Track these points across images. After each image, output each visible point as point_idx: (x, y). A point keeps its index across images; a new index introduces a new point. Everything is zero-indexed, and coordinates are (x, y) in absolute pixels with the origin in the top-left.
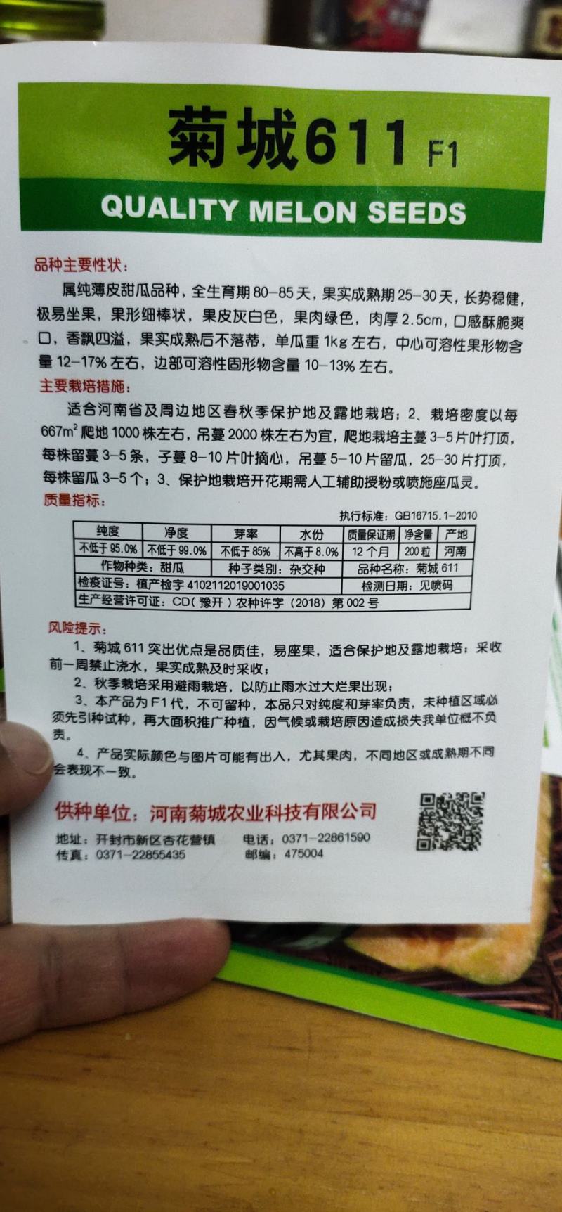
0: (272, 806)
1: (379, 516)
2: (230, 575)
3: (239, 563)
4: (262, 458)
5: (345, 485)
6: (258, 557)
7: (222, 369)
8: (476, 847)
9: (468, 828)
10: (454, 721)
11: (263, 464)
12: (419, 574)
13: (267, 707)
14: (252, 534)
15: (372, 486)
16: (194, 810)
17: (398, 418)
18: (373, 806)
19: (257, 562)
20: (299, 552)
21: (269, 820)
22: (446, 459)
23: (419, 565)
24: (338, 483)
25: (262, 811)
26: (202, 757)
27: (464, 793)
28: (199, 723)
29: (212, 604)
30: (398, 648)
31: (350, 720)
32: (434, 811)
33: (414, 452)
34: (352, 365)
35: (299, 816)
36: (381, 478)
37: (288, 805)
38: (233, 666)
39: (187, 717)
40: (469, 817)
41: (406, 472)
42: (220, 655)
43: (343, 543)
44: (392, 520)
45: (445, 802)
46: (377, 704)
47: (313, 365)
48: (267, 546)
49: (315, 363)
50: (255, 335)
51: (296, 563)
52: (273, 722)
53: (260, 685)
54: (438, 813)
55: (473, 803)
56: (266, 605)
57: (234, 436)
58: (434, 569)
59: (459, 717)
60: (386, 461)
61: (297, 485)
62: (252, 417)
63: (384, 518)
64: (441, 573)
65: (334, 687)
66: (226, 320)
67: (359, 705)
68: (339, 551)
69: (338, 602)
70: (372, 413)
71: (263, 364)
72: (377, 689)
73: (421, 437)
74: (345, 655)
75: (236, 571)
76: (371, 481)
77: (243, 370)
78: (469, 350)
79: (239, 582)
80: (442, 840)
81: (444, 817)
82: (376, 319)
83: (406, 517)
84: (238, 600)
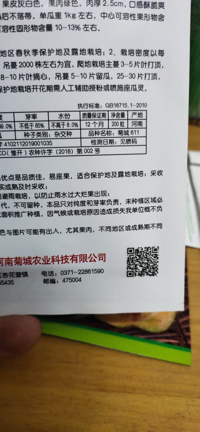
0: (54, 256)
1: (97, 106)
2: (25, 138)
3: (29, 132)
4: (37, 76)
5: (79, 90)
6: (38, 129)
7: (14, 32)
8: (156, 274)
9: (151, 265)
10: (142, 211)
11: (37, 80)
12: (119, 136)
13: (48, 206)
14: (34, 117)
15: (93, 90)
16: (16, 260)
17: (104, 54)
18: (104, 255)
19: (38, 131)
20: (58, 125)
21: (53, 264)
22: (129, 76)
23: (119, 131)
24: (76, 89)
25: (49, 258)
26: (18, 232)
27: (148, 247)
28: (15, 215)
29: (17, 154)
30: (111, 174)
31: (90, 212)
32: (134, 256)
33: (113, 72)
34: (79, 27)
35: (68, 261)
36: (97, 86)
37: (62, 256)
38: (30, 185)
39: (9, 212)
40: (152, 260)
41: (110, 82)
42: (23, 180)
43: (80, 120)
44: (104, 108)
45: (139, 252)
46: (103, 203)
47: (60, 27)
48: (42, 123)
49: (60, 26)
50: (29, 13)
51: (57, 131)
52: (52, 214)
53: (44, 195)
54: (136, 257)
55: (153, 252)
56: (44, 153)
57: (22, 66)
58: (127, 133)
59: (144, 209)
60: (99, 77)
61: (55, 90)
62: (30, 56)
63: (100, 107)
64: (130, 135)
65: (80, 195)
66: (14, 6)
67: (94, 204)
68: (79, 124)
69: (79, 151)
70: (91, 52)
71: (34, 28)
72: (102, 195)
73: (116, 64)
74: (85, 178)
75: (28, 136)
76: (92, 88)
77: (24, 31)
78: (138, 19)
79: (30, 142)
80: (139, 271)
81: (139, 259)
82: (90, 3)
83: (111, 106)
84: (30, 151)
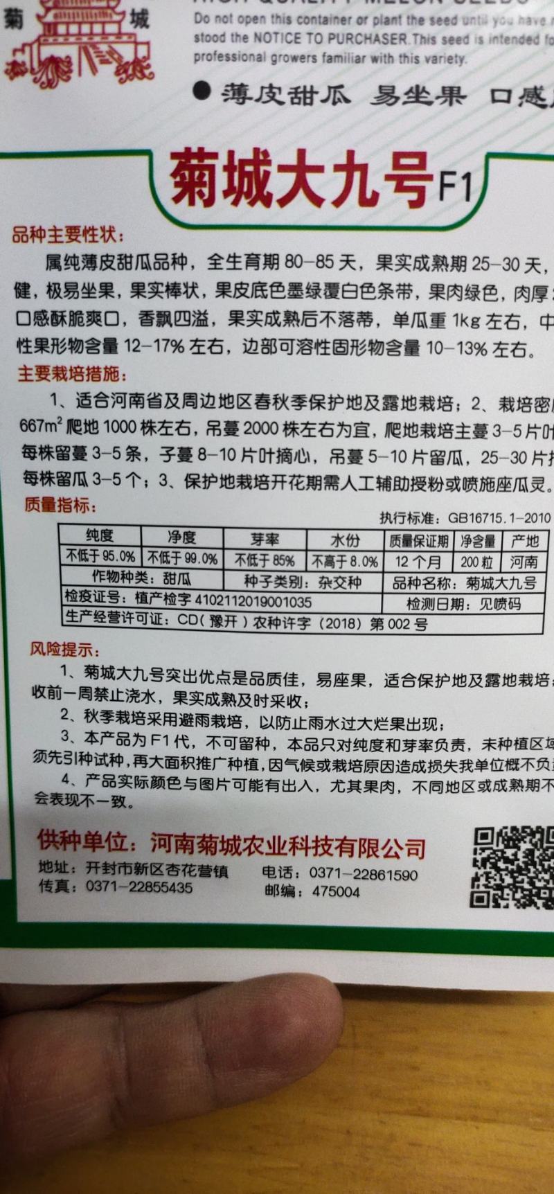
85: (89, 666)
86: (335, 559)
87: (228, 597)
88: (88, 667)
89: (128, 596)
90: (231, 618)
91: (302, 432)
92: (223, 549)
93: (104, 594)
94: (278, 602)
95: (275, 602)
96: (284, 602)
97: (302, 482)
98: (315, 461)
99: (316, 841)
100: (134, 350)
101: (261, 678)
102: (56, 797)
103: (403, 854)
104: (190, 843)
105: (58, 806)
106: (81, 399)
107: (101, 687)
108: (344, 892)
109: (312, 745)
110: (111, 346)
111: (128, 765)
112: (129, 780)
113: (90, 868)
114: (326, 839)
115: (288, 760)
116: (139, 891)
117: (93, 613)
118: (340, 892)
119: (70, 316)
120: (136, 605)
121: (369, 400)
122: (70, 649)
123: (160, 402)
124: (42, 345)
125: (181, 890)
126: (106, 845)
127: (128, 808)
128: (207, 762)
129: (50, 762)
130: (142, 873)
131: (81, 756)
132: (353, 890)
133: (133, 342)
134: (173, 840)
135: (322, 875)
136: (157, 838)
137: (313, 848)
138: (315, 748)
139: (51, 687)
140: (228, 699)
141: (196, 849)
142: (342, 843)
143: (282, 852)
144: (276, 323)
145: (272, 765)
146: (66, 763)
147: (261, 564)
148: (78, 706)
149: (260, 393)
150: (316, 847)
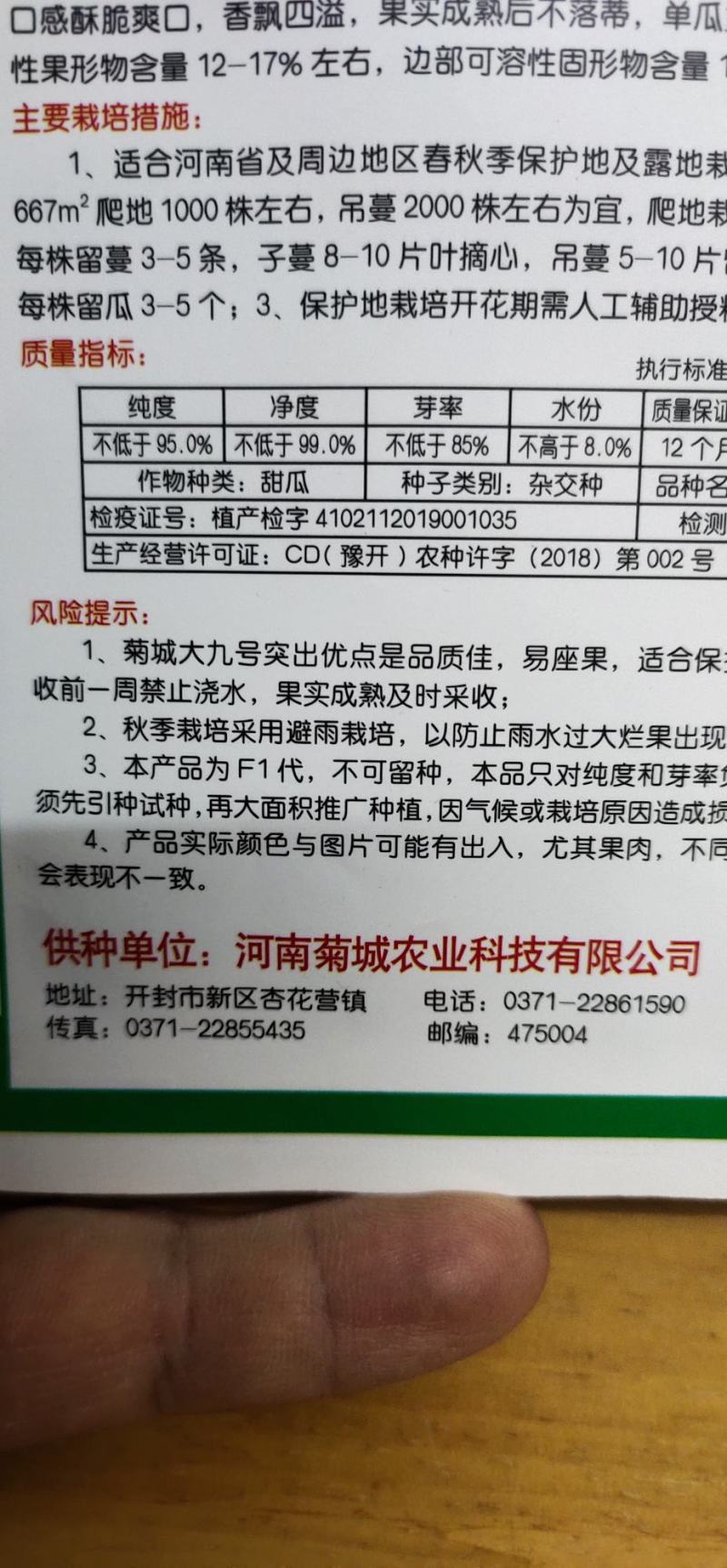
85: (132, 641)
86: (559, 442)
87: (373, 511)
88: (130, 643)
89: (200, 516)
90: (377, 550)
91: (504, 213)
92: (366, 426)
93: (158, 512)
94: (460, 520)
95: (454, 519)
96: (470, 519)
97: (504, 302)
98: (527, 266)
99: (517, 945)
100: (215, 74)
101: (428, 655)
102: (76, 873)
103: (662, 966)
104: (302, 951)
105: (79, 887)
106: (121, 162)
107: (152, 677)
108: (561, 1034)
109: (513, 774)
110: (175, 67)
111: (199, 813)
112: (200, 841)
113: (132, 996)
114: (533, 942)
115: (471, 800)
116: (215, 1035)
117: (138, 548)
118: (555, 1034)
119: (105, 15)
120: (213, 531)
121: (621, 157)
122: (98, 612)
123: (260, 164)
124: (55, 67)
125: (286, 1034)
126: (159, 955)
127: (197, 889)
128: (333, 807)
129: (64, 812)
130: (219, 1006)
131: (118, 799)
132: (577, 1030)
133: (214, 59)
134: (273, 945)
135: (524, 1005)
136: (246, 943)
137: (510, 957)
138: (518, 779)
139: (67, 679)
140: (371, 693)
141: (313, 960)
142: (560, 949)
143: (458, 964)
144: (462, 18)
145: (445, 811)
146: (91, 813)
147: (430, 451)
148: (112, 712)
149: (434, 144)
150: (516, 957)
